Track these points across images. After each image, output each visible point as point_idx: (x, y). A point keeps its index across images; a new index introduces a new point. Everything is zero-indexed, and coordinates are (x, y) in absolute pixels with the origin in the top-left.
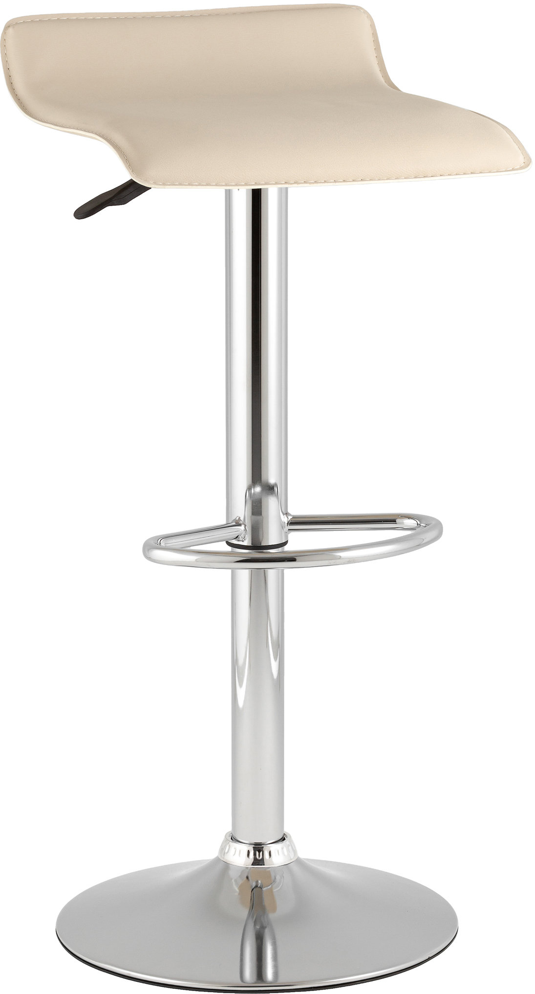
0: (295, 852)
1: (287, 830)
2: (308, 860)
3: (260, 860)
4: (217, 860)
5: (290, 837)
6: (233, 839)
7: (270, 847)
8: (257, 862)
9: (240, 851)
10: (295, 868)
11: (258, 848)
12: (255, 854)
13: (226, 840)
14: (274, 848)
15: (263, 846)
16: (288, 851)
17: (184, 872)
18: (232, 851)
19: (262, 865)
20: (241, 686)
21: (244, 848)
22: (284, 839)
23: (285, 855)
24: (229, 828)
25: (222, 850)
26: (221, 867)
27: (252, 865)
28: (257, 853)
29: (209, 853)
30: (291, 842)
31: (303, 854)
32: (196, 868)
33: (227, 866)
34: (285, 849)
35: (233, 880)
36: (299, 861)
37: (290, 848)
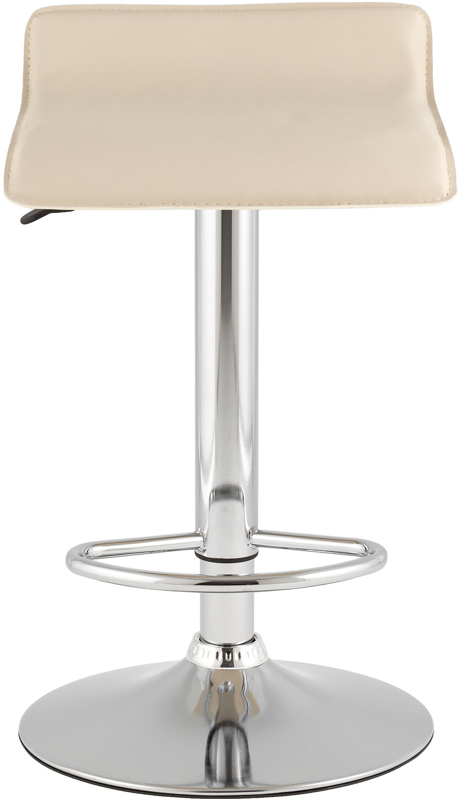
0: (265, 653)
1: (257, 630)
2: (278, 661)
3: (229, 662)
4: (185, 662)
5: (261, 638)
6: (202, 640)
7: (240, 648)
8: (226, 664)
9: (209, 653)
10: (266, 671)
11: (227, 649)
12: (224, 657)
13: (194, 641)
14: (243, 649)
15: (232, 647)
16: (258, 652)
17: (151, 674)
18: (201, 652)
19: (231, 667)
21: (213, 650)
22: (254, 640)
23: (255, 657)
24: (197, 629)
25: (190, 651)
26: (189, 669)
27: (221, 667)
28: (226, 654)
29: (177, 654)
30: (261, 643)
31: (274, 656)
32: (162, 669)
33: (195, 668)
34: (255, 651)
35: (201, 683)
36: (269, 663)
37: (260, 649)
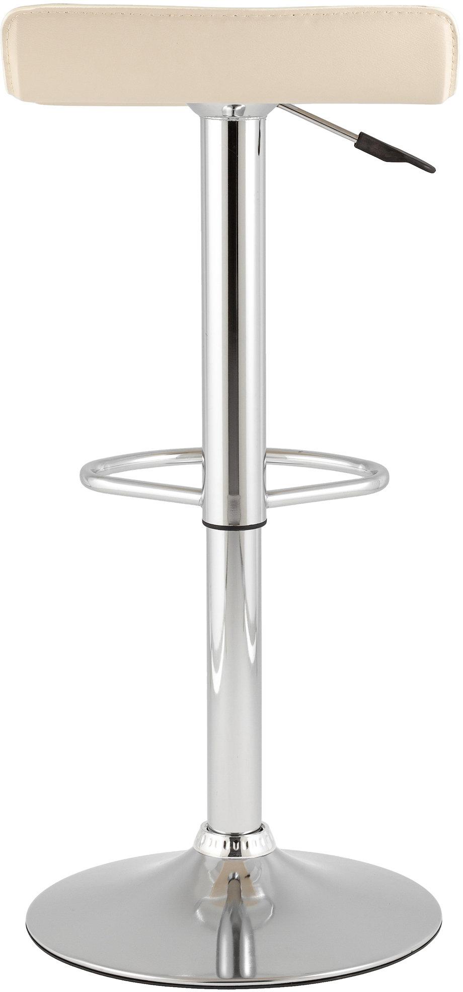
0: (273, 842)
1: (265, 819)
2: (286, 851)
3: (237, 851)
4: (192, 851)
5: (268, 827)
6: (209, 829)
7: (247, 837)
8: (234, 853)
9: (216, 842)
10: (273, 859)
11: (235, 838)
12: (231, 845)
13: (201, 831)
14: (250, 838)
15: (239, 836)
16: (266, 842)
17: (158, 864)
18: (208, 842)
19: (239, 856)
20: (217, 671)
21: (221, 839)
22: (262, 829)
23: (262, 846)
24: (204, 818)
25: (198, 841)
26: (196, 859)
27: (229, 856)
28: (234, 844)
29: (185, 844)
30: (269, 832)
31: (281, 845)
32: (170, 859)
33: (202, 857)
34: (263, 841)
35: (209, 872)
36: (277, 852)
37: (268, 838)
